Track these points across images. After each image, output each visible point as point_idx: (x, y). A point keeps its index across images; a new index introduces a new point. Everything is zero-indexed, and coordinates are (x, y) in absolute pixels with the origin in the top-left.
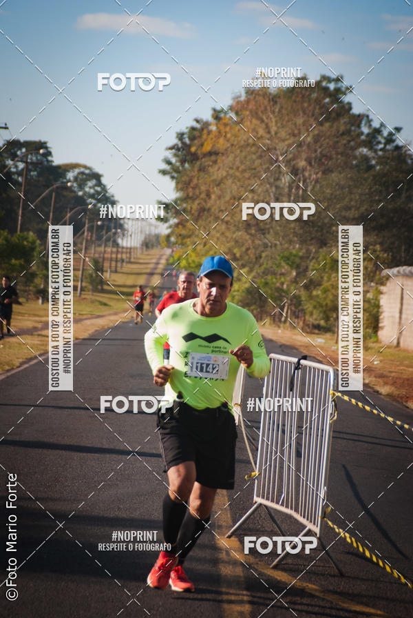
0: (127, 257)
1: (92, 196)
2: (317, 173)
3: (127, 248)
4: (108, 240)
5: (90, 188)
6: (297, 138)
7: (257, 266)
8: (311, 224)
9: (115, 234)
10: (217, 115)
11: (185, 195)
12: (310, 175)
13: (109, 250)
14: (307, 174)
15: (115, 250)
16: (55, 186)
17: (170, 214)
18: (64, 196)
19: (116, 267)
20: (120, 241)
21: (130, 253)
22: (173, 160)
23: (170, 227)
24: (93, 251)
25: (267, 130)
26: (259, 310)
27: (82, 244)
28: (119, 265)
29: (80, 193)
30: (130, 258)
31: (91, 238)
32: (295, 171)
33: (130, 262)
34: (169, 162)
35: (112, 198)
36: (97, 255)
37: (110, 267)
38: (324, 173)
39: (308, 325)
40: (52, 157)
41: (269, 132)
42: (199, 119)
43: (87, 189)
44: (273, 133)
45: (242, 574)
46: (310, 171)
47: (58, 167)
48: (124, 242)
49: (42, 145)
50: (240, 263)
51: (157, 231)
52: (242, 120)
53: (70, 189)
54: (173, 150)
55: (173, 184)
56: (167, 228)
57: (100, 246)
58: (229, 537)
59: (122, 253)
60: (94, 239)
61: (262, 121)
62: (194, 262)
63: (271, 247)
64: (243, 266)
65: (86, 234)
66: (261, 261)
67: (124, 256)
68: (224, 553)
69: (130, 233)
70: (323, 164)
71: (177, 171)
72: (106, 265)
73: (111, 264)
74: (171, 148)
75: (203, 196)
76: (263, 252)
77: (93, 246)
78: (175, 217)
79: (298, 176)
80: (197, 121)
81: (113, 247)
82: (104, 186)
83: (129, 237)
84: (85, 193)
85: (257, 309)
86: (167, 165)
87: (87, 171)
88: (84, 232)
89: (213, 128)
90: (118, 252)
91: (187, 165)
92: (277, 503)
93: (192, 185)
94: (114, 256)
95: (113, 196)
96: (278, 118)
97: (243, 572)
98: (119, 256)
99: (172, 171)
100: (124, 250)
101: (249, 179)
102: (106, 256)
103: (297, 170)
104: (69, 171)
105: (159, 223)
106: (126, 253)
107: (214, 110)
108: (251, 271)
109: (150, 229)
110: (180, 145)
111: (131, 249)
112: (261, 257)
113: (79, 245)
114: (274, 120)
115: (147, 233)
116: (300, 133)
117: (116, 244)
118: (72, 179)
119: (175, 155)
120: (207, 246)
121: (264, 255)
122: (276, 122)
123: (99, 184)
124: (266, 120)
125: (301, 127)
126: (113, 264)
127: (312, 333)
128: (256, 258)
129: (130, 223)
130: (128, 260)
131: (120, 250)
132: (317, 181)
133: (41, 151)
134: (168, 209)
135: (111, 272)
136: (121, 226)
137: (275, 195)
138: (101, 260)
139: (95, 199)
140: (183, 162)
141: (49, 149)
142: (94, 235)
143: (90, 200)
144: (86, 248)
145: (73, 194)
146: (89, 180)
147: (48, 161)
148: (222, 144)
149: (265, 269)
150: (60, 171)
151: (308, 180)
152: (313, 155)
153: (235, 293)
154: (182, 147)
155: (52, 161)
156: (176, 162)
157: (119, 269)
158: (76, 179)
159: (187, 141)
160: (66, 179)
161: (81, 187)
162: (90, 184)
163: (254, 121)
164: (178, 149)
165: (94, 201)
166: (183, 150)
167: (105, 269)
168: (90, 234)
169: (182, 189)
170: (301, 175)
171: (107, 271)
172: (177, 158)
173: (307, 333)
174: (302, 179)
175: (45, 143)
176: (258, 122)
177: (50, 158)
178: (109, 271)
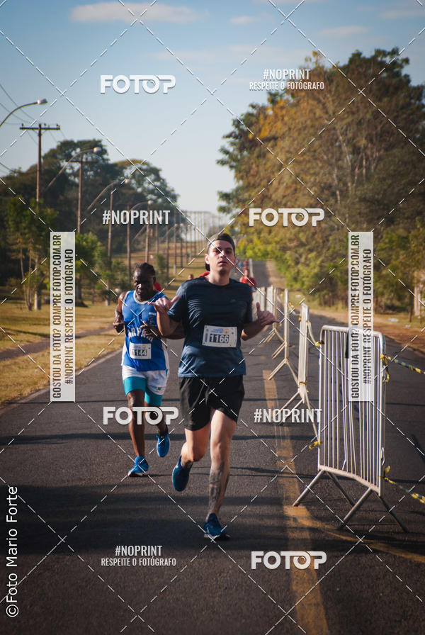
0: (192, 252)
1: (152, 192)
2: (379, 151)
3: (191, 242)
4: (171, 236)
5: (150, 183)
6: (356, 116)
7: (324, 251)
8: (376, 202)
9: (178, 228)
10: (273, 98)
11: (246, 184)
12: (372, 153)
13: (173, 245)
14: (369, 152)
15: (179, 245)
16: (112, 184)
17: (232, 204)
18: (123, 194)
19: (182, 262)
20: (183, 236)
21: (195, 247)
22: (231, 149)
23: (234, 217)
24: (156, 248)
25: (325, 111)
26: (330, 294)
27: (145, 241)
28: (184, 260)
29: (140, 190)
30: (195, 252)
31: (153, 235)
32: (356, 150)
33: (195, 257)
34: (226, 152)
35: (172, 192)
36: (161, 252)
37: (176, 263)
38: (386, 150)
39: (381, 306)
40: (108, 155)
41: (327, 113)
42: (254, 104)
43: (146, 185)
44: (331, 112)
45: (309, 537)
46: (372, 149)
47: (115, 165)
48: (189, 237)
49: (96, 143)
50: (307, 247)
51: (222, 223)
52: (298, 102)
53: (128, 186)
54: (231, 139)
55: (232, 173)
56: (231, 218)
57: (163, 242)
58: (297, 505)
59: (187, 247)
60: (156, 235)
61: (319, 101)
62: (259, 250)
63: (338, 229)
64: (311, 251)
65: (148, 231)
66: (329, 244)
67: (189, 250)
68: (292, 519)
69: (193, 227)
70: (385, 140)
71: (235, 160)
72: (171, 261)
73: (176, 260)
74: (229, 136)
75: (264, 182)
76: (330, 235)
77: (156, 242)
78: (237, 207)
79: (360, 156)
80: (253, 107)
81: (177, 242)
82: (163, 180)
83: (193, 231)
84: (144, 189)
85: (328, 294)
86: (225, 155)
87: (145, 167)
88: (145, 229)
89: (270, 112)
90: (182, 248)
91: (245, 153)
92: (340, 469)
93: (252, 172)
94: (178, 251)
95: (173, 190)
96: (335, 98)
97: (310, 535)
98: (184, 251)
99: (230, 160)
100: (189, 245)
101: (309, 161)
102: (170, 252)
103: (359, 148)
104: (126, 168)
105: (222, 215)
106: (191, 247)
107: (270, 94)
108: (319, 255)
109: (213, 222)
110: (237, 132)
111: (195, 243)
112: (328, 240)
113: (142, 243)
114: (330, 99)
115: (212, 225)
116: (358, 111)
117: (180, 239)
118: (129, 176)
119: (233, 144)
120: (273, 234)
121: (331, 238)
122: (333, 101)
123: (158, 178)
124: (323, 101)
125: (359, 105)
126: (179, 259)
127: (385, 313)
128: (324, 242)
129: (193, 216)
130: (193, 254)
131: (184, 244)
132: (380, 159)
133: (95, 150)
134: (230, 199)
135: (176, 268)
136: (184, 220)
137: (337, 176)
138: (165, 256)
139: (155, 195)
140: (241, 149)
141: (104, 147)
142: (156, 232)
143: (149, 196)
144: (149, 245)
145: (131, 192)
146: (148, 176)
147: (103, 159)
148: (280, 128)
149: (334, 252)
150: (117, 168)
151: (370, 159)
152: (374, 133)
153: (304, 279)
154: (239, 134)
155: (108, 160)
156: (234, 150)
157: (184, 264)
158: (134, 175)
159: (244, 127)
160: (123, 176)
161: (140, 183)
162: (149, 179)
163: (311, 102)
164: (236, 137)
165: (154, 197)
166: (241, 137)
167: (170, 265)
168: (152, 231)
169: (242, 178)
170: (364, 154)
171: (172, 268)
172: (235, 147)
173: (381, 314)
174: (364, 157)
175: (100, 141)
176: (315, 103)
177: (105, 156)
178: (175, 267)
